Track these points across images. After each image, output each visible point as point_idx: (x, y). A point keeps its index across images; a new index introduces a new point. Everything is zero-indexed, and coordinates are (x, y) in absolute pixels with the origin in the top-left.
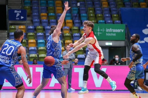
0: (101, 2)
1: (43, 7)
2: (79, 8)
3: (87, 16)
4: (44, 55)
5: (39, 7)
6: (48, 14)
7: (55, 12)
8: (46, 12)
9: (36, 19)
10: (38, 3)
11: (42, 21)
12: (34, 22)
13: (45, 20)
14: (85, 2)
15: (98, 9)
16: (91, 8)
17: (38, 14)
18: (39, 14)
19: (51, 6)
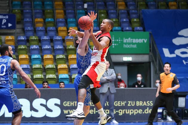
0: (116, 2)
1: (38, 11)
2: (86, 10)
3: (97, 22)
4: (40, 75)
5: (32, 10)
6: (44, 20)
7: (53, 17)
8: (42, 18)
9: (29, 26)
10: (31, 5)
11: (37, 29)
12: (27, 30)
13: (40, 28)
14: (94, 3)
15: (112, 11)
16: (102, 11)
17: (31, 20)
18: (33, 20)
19: (48, 9)
